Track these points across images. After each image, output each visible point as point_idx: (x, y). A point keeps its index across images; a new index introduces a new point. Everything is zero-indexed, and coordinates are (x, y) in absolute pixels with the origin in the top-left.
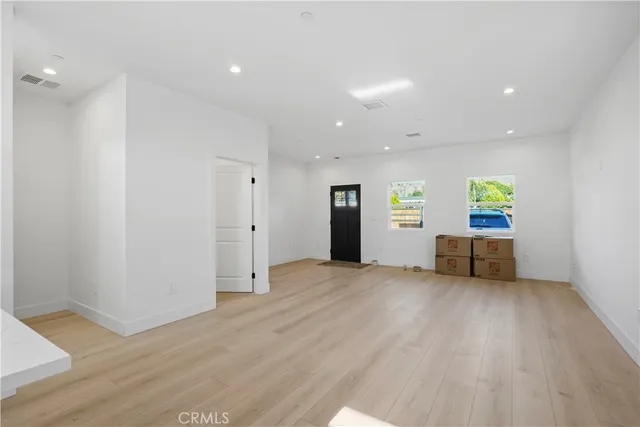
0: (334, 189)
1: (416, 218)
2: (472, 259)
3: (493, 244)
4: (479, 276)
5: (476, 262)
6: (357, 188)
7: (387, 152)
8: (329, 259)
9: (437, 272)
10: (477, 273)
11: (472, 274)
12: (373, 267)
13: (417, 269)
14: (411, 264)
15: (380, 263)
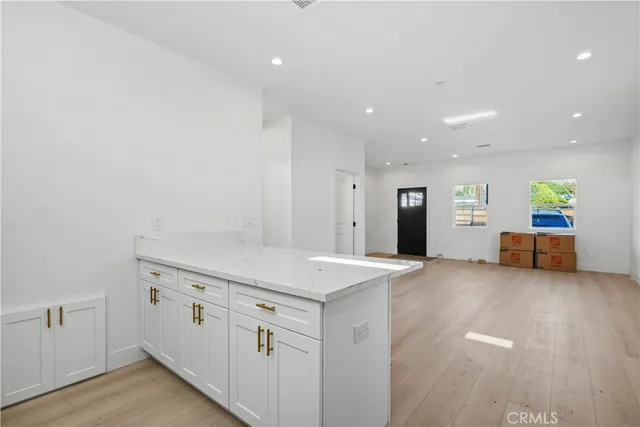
0: (401, 191)
1: (466, 218)
2: (534, 252)
3: (555, 240)
4: (542, 268)
5: (540, 257)
6: (423, 190)
7: (454, 159)
8: (396, 253)
9: (501, 264)
10: (539, 265)
11: (535, 266)
12: (438, 260)
13: (481, 262)
14: (475, 258)
15: (445, 257)
